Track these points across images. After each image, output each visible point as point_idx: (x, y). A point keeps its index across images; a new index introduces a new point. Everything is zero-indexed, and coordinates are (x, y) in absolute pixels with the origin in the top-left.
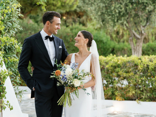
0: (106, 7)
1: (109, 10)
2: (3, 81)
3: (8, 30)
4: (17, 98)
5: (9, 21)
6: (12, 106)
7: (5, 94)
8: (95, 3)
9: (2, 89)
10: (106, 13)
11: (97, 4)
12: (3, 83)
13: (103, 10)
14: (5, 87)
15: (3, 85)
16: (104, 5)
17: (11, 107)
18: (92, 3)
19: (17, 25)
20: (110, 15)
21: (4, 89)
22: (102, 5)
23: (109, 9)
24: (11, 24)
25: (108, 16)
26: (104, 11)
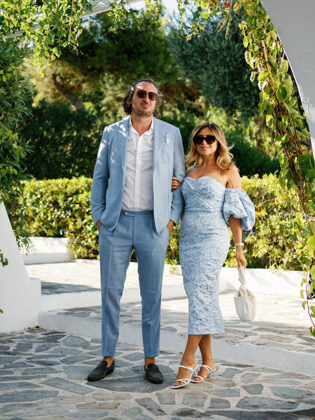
0: (231, 73)
1: (236, 82)
3: (5, 115)
4: (19, 246)
5: (7, 100)
6: (6, 259)
8: (209, 67)
10: (231, 87)
11: (213, 69)
13: (224, 81)
16: (227, 71)
17: (4, 261)
18: (202, 66)
19: (21, 107)
20: (239, 92)
22: (222, 70)
23: (237, 80)
24: (10, 105)
25: (236, 95)
26: (227, 84)
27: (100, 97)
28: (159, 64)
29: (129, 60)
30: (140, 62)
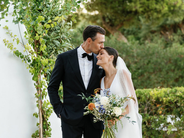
2: (47, 115)
3: (56, 50)
5: (57, 39)
7: (50, 131)
9: (46, 125)
12: (46, 118)
14: (49, 123)
15: (48, 120)
19: (67, 43)
21: (49, 125)
24: (59, 43)
27: (139, 31)
28: (178, 5)
29: (156, 4)
30: (165, 5)
